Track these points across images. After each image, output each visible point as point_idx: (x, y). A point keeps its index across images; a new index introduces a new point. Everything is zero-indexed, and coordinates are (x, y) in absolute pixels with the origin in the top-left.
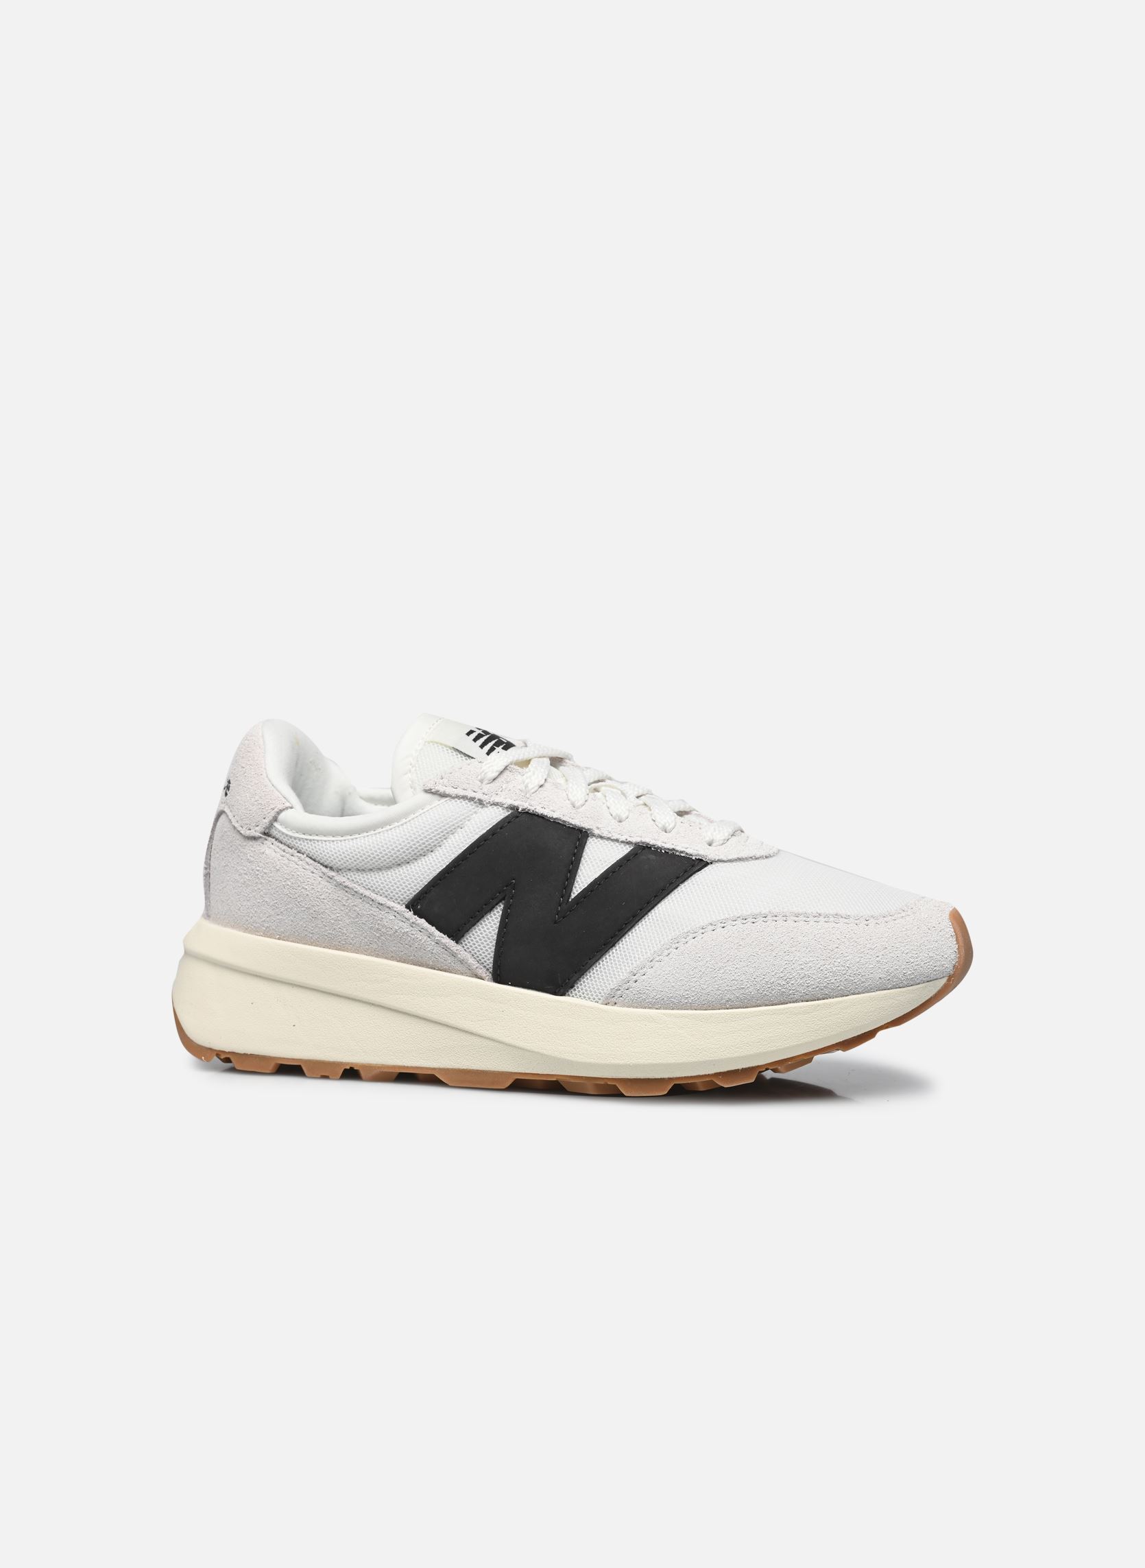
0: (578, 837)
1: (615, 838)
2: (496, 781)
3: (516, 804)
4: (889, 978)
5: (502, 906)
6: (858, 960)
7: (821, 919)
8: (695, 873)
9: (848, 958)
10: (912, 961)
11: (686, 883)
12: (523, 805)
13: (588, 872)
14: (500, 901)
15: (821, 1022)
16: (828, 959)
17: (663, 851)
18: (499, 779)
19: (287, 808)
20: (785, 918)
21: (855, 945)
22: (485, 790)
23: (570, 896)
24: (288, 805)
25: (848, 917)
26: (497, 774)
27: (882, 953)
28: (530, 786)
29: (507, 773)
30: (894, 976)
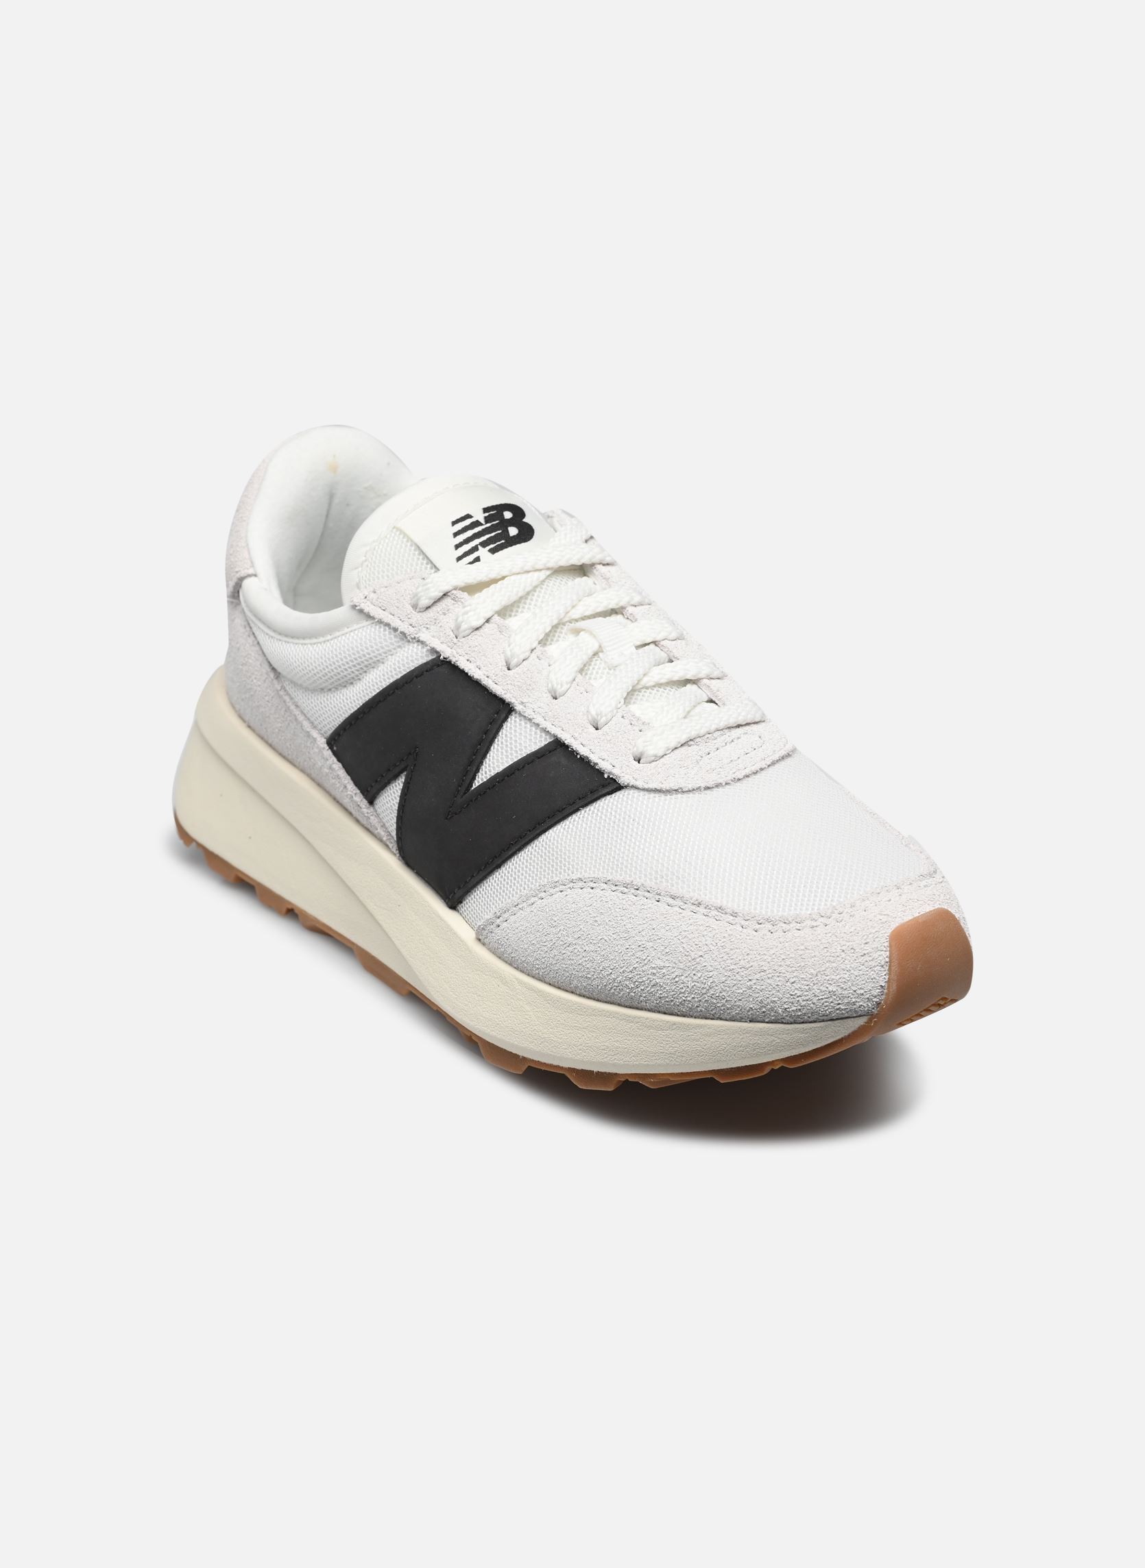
0: (501, 710)
1: (536, 721)
2: (430, 610)
3: (439, 648)
4: (764, 1009)
5: (404, 778)
6: (724, 979)
7: (701, 910)
8: (604, 795)
9: (711, 974)
10: (799, 993)
11: (587, 809)
12: (447, 652)
13: (498, 760)
14: (401, 772)
15: (675, 1045)
16: (687, 969)
17: (578, 757)
18: (434, 609)
19: (249, 576)
20: (657, 897)
21: (726, 957)
22: (413, 621)
23: (472, 786)
24: (251, 571)
25: (734, 915)
26: (432, 601)
27: (758, 976)
28: (464, 626)
29: (447, 601)
30: (772, 1009)
